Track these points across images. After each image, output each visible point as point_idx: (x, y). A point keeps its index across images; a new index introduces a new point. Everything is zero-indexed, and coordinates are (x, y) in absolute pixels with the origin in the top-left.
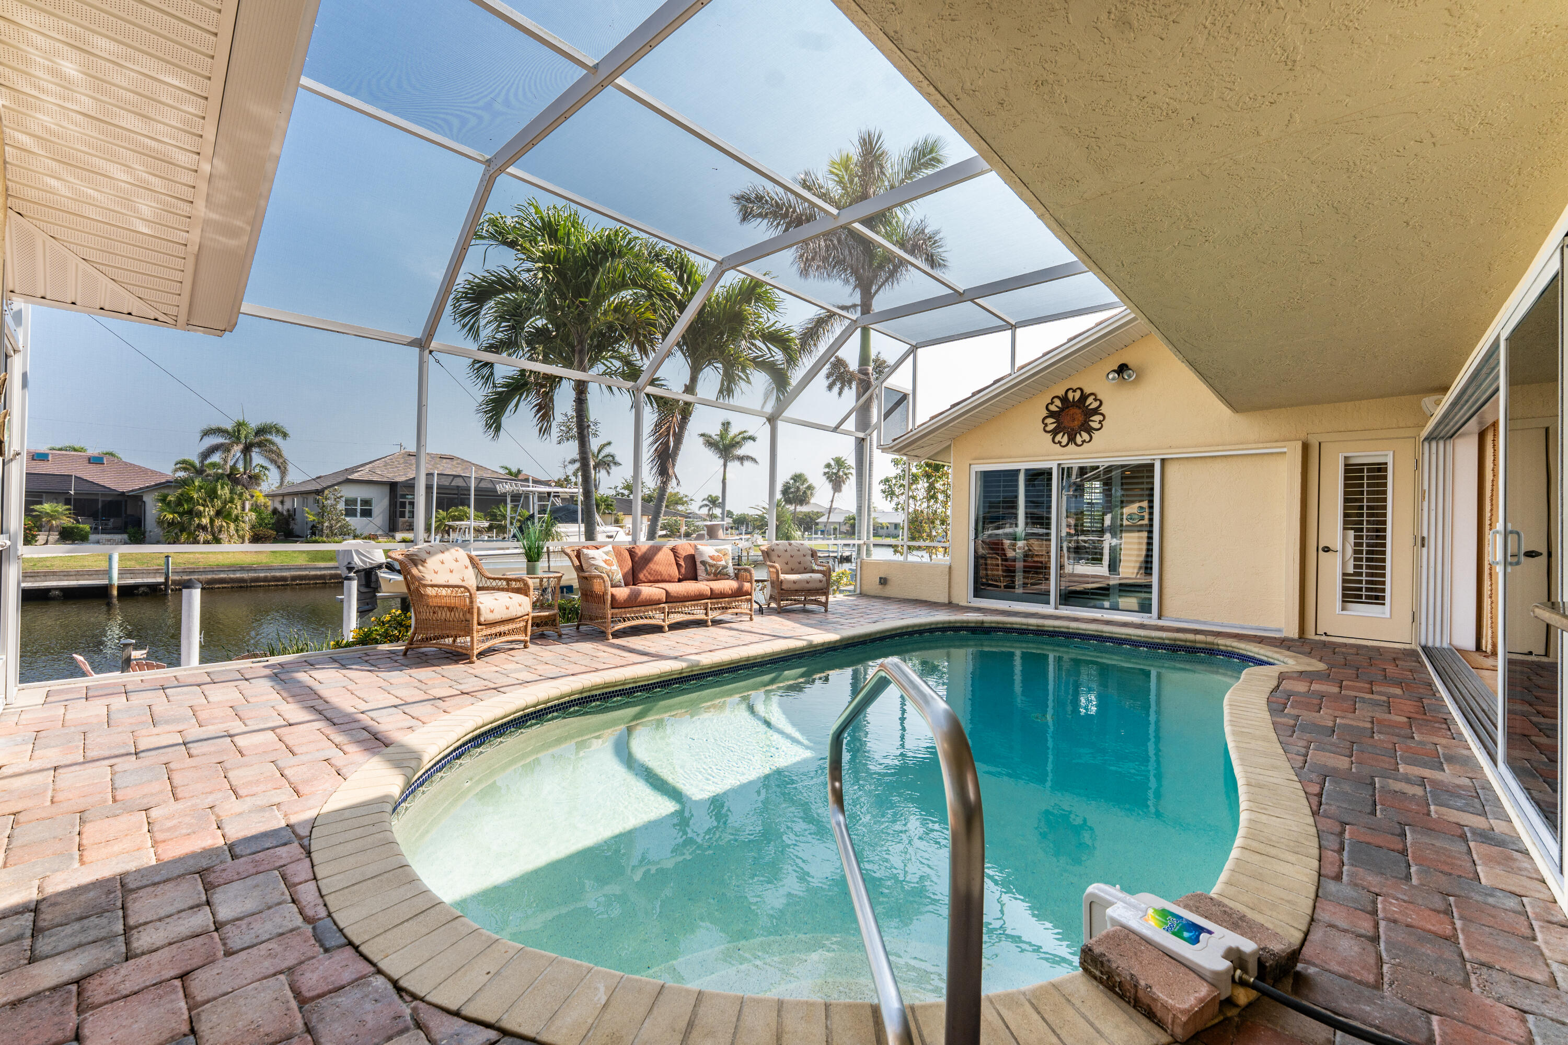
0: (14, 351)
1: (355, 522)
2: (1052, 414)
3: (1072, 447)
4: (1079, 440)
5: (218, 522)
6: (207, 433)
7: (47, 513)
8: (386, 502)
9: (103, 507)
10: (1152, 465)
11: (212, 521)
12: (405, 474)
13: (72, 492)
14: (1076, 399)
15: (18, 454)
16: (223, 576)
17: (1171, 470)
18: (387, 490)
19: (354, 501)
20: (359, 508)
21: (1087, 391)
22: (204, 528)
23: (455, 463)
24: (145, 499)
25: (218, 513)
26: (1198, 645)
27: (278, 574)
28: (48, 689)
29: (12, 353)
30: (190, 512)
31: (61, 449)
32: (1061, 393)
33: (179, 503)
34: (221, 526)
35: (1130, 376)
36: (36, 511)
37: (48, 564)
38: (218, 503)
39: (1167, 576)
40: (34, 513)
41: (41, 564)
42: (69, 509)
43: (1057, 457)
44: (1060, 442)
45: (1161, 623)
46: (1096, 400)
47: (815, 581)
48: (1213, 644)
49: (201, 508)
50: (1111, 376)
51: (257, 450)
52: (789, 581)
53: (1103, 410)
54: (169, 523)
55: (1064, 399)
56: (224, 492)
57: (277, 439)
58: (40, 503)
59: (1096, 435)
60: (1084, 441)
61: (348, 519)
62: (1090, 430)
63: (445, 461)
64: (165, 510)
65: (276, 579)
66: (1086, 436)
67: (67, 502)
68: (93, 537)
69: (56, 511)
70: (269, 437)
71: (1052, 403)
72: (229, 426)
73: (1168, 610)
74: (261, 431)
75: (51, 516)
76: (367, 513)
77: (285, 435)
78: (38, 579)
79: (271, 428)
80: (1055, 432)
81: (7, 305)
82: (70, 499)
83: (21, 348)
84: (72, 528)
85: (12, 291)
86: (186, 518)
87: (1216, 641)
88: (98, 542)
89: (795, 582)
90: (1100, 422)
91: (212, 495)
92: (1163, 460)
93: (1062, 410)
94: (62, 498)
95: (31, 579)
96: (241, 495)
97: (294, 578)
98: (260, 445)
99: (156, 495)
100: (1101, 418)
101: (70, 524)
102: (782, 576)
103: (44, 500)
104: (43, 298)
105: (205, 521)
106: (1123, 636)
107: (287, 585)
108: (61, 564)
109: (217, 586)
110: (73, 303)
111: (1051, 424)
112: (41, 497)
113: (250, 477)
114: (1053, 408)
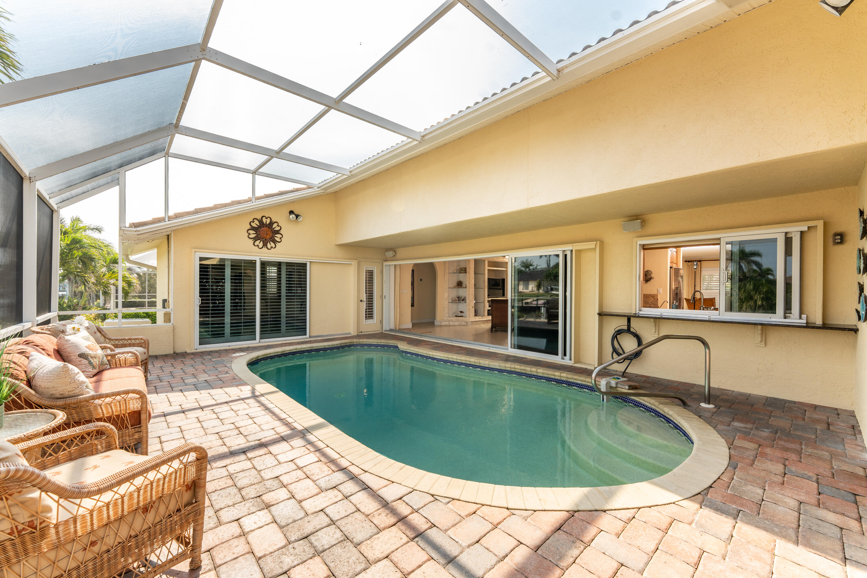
2: (253, 228)
3: (265, 249)
4: (269, 246)
10: (306, 264)
14: (268, 223)
17: (316, 268)
21: (273, 220)
32: (259, 218)
35: (299, 219)
39: (312, 316)
43: (258, 254)
44: (258, 246)
46: (278, 225)
48: (352, 342)
50: (291, 216)
53: (282, 231)
55: (261, 221)
59: (278, 245)
62: (275, 242)
66: (273, 245)
71: (253, 222)
80: (255, 239)
87: (353, 341)
90: (280, 238)
92: (313, 262)
93: (259, 227)
106: (322, 347)
111: (253, 234)
114: (254, 225)
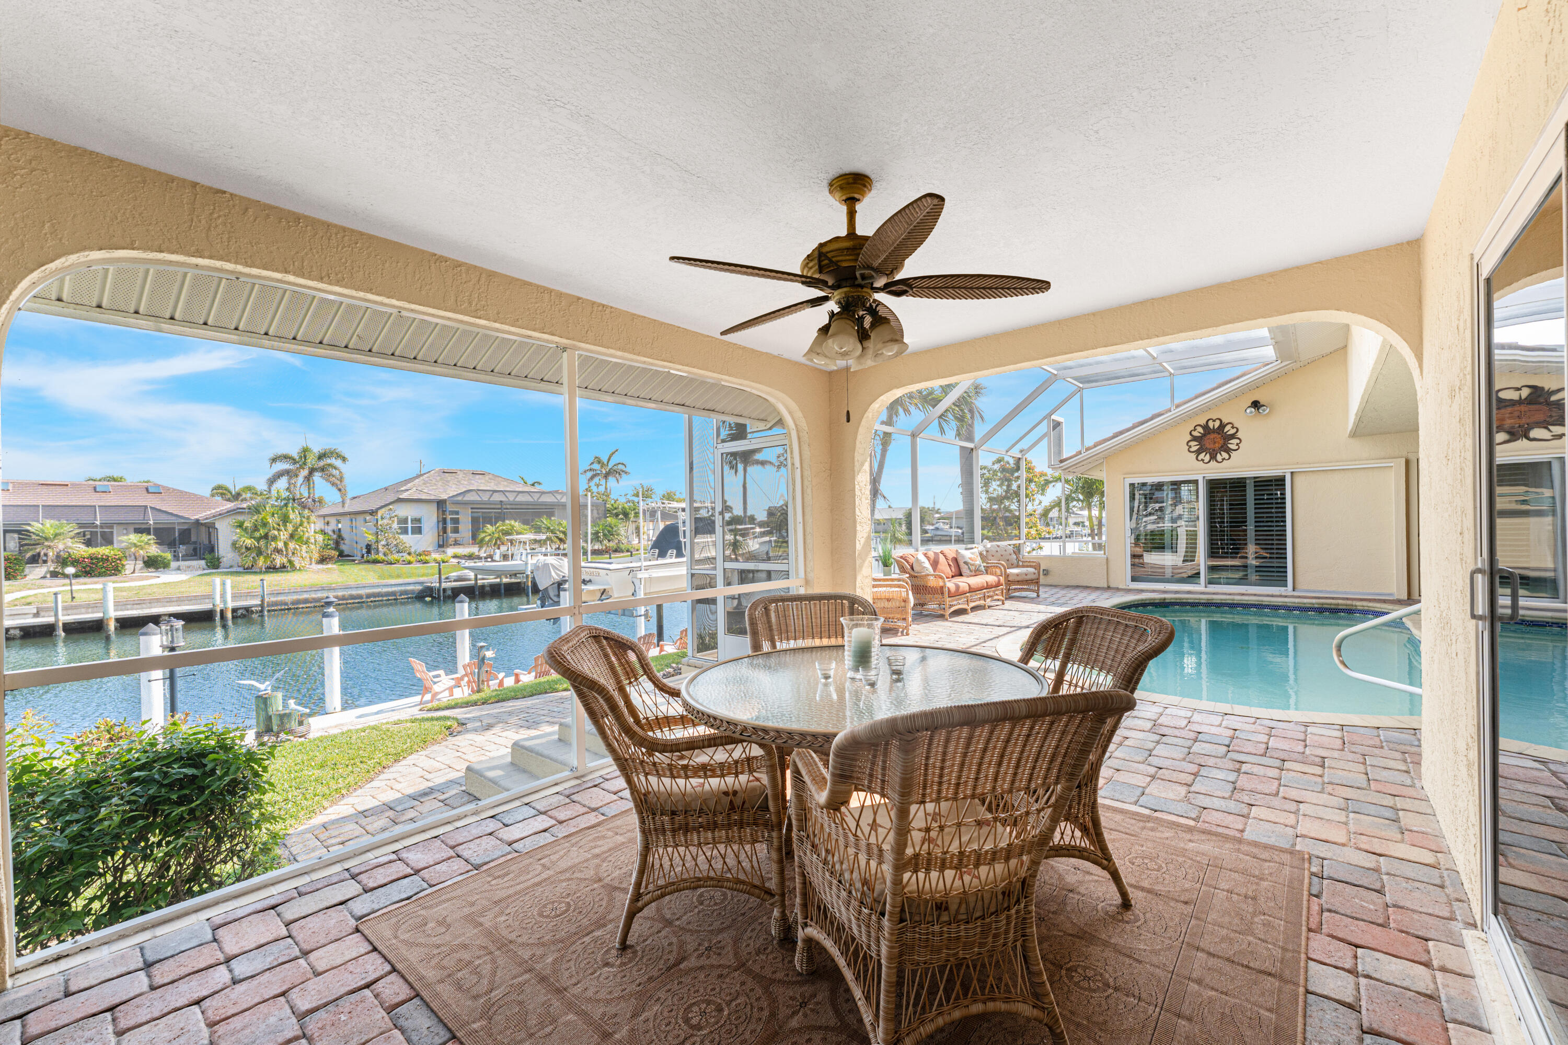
1: (409, 540)
2: (1195, 439)
3: (1213, 463)
4: (1219, 458)
5: (292, 545)
6: (274, 460)
7: (133, 544)
8: (434, 518)
9: (180, 535)
10: (1284, 477)
11: (286, 544)
12: (445, 491)
13: (151, 522)
14: (1216, 427)
16: (305, 596)
17: (1299, 480)
18: (434, 508)
19: (405, 521)
20: (410, 525)
21: (1225, 421)
22: (278, 551)
23: (487, 478)
24: (217, 526)
25: (292, 536)
26: (1340, 607)
27: (354, 592)
30: (266, 537)
32: (1203, 422)
33: (256, 528)
34: (295, 549)
35: (1264, 410)
36: (123, 542)
38: (290, 527)
39: (1299, 558)
41: (131, 593)
42: (151, 539)
43: (1201, 471)
44: (1202, 460)
45: (1295, 594)
46: (1233, 427)
47: (1030, 573)
49: (276, 533)
50: (1248, 411)
51: (320, 474)
52: (1013, 574)
53: (1239, 435)
54: (246, 548)
55: (1206, 427)
56: (294, 516)
57: (338, 463)
59: (1233, 454)
60: (1223, 459)
61: (401, 536)
62: (1228, 451)
63: (477, 476)
64: (243, 536)
65: (352, 597)
66: (1225, 455)
67: (148, 532)
68: (174, 564)
69: (140, 542)
70: (329, 461)
71: (1195, 430)
72: (294, 453)
73: (1302, 583)
74: (321, 457)
75: (136, 547)
76: (418, 530)
77: (344, 459)
78: (144, 606)
79: (332, 453)
80: (1198, 452)
82: (150, 529)
84: (156, 557)
86: (262, 543)
88: (178, 569)
89: (1018, 575)
90: (1237, 444)
91: (285, 519)
92: (1292, 473)
93: (1204, 435)
94: (143, 529)
95: (138, 606)
96: (308, 518)
97: (368, 596)
98: (322, 469)
99: (231, 520)
100: (1238, 441)
101: (153, 553)
102: (1009, 571)
105: (280, 545)
107: (363, 602)
109: (301, 606)
111: (1195, 446)
113: (314, 501)
114: (1195, 434)
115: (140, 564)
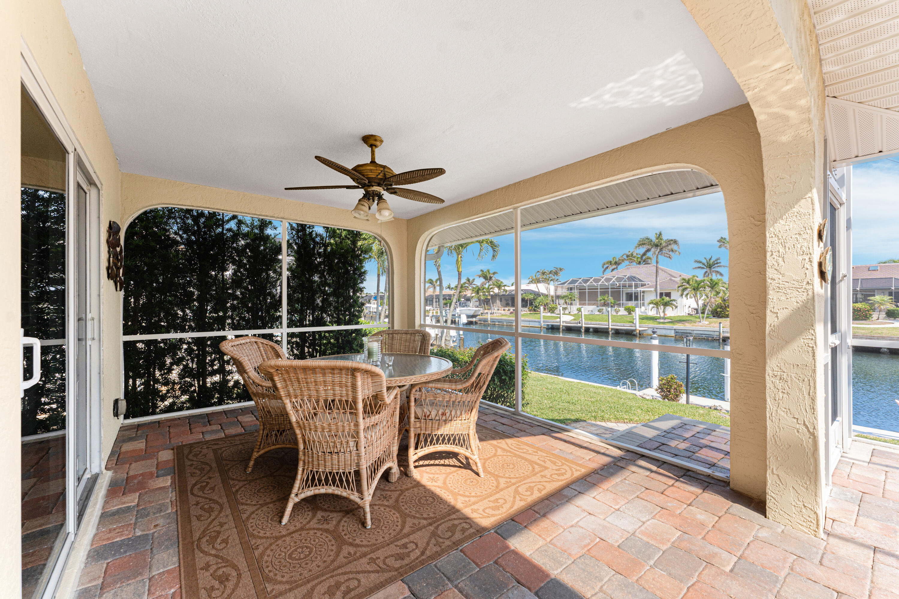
0: (841, 204)
7: (878, 302)
13: (893, 288)
15: (845, 276)
28: (873, 447)
29: (839, 206)
31: (884, 263)
36: (871, 300)
37: (879, 332)
40: (870, 302)
41: (875, 331)
42: (892, 299)
58: (874, 295)
67: (890, 294)
69: (883, 300)
75: (880, 303)
81: (831, 172)
82: (892, 292)
83: (845, 201)
84: (894, 310)
85: (834, 161)
94: (887, 292)
101: (892, 308)
103: (876, 293)
104: (857, 157)
108: (888, 332)
110: (880, 152)
112: (874, 291)
115: (883, 315)
